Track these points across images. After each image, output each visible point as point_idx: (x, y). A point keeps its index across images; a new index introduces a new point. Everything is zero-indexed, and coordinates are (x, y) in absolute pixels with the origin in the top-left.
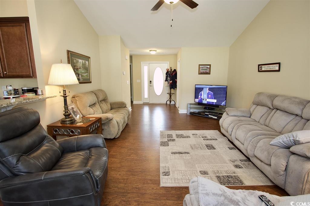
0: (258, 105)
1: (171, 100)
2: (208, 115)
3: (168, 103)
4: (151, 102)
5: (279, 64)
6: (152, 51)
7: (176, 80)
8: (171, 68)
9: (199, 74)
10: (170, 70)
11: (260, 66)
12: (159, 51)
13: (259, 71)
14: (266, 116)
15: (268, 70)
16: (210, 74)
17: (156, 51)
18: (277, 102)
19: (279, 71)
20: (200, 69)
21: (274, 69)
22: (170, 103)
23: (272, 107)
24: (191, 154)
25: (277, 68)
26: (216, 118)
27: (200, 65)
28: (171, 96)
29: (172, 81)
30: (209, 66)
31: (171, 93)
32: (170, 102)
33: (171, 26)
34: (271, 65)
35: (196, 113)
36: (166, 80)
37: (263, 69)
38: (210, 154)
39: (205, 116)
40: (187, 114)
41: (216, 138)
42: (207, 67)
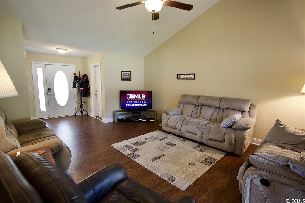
0: (184, 104)
1: (83, 110)
2: (138, 119)
3: (79, 114)
4: (52, 116)
5: (195, 74)
6: (60, 49)
7: (88, 86)
8: (79, 72)
9: (122, 80)
10: (78, 75)
11: (178, 75)
12: (70, 50)
13: (178, 79)
14: (195, 111)
15: (185, 78)
16: (131, 80)
17: (66, 50)
18: (201, 101)
19: (194, 79)
20: (123, 75)
21: (191, 78)
22: (82, 114)
23: (198, 105)
24: (167, 155)
25: (193, 77)
26: (146, 120)
27: (122, 71)
28: (81, 106)
29: (83, 88)
30: (130, 73)
31: (81, 102)
32: (82, 112)
33: (154, 33)
34: (188, 75)
35: (124, 120)
36: (74, 86)
37: (181, 78)
38: (177, 149)
39: (136, 121)
40: (114, 122)
41: (165, 137)
42: (128, 74)
